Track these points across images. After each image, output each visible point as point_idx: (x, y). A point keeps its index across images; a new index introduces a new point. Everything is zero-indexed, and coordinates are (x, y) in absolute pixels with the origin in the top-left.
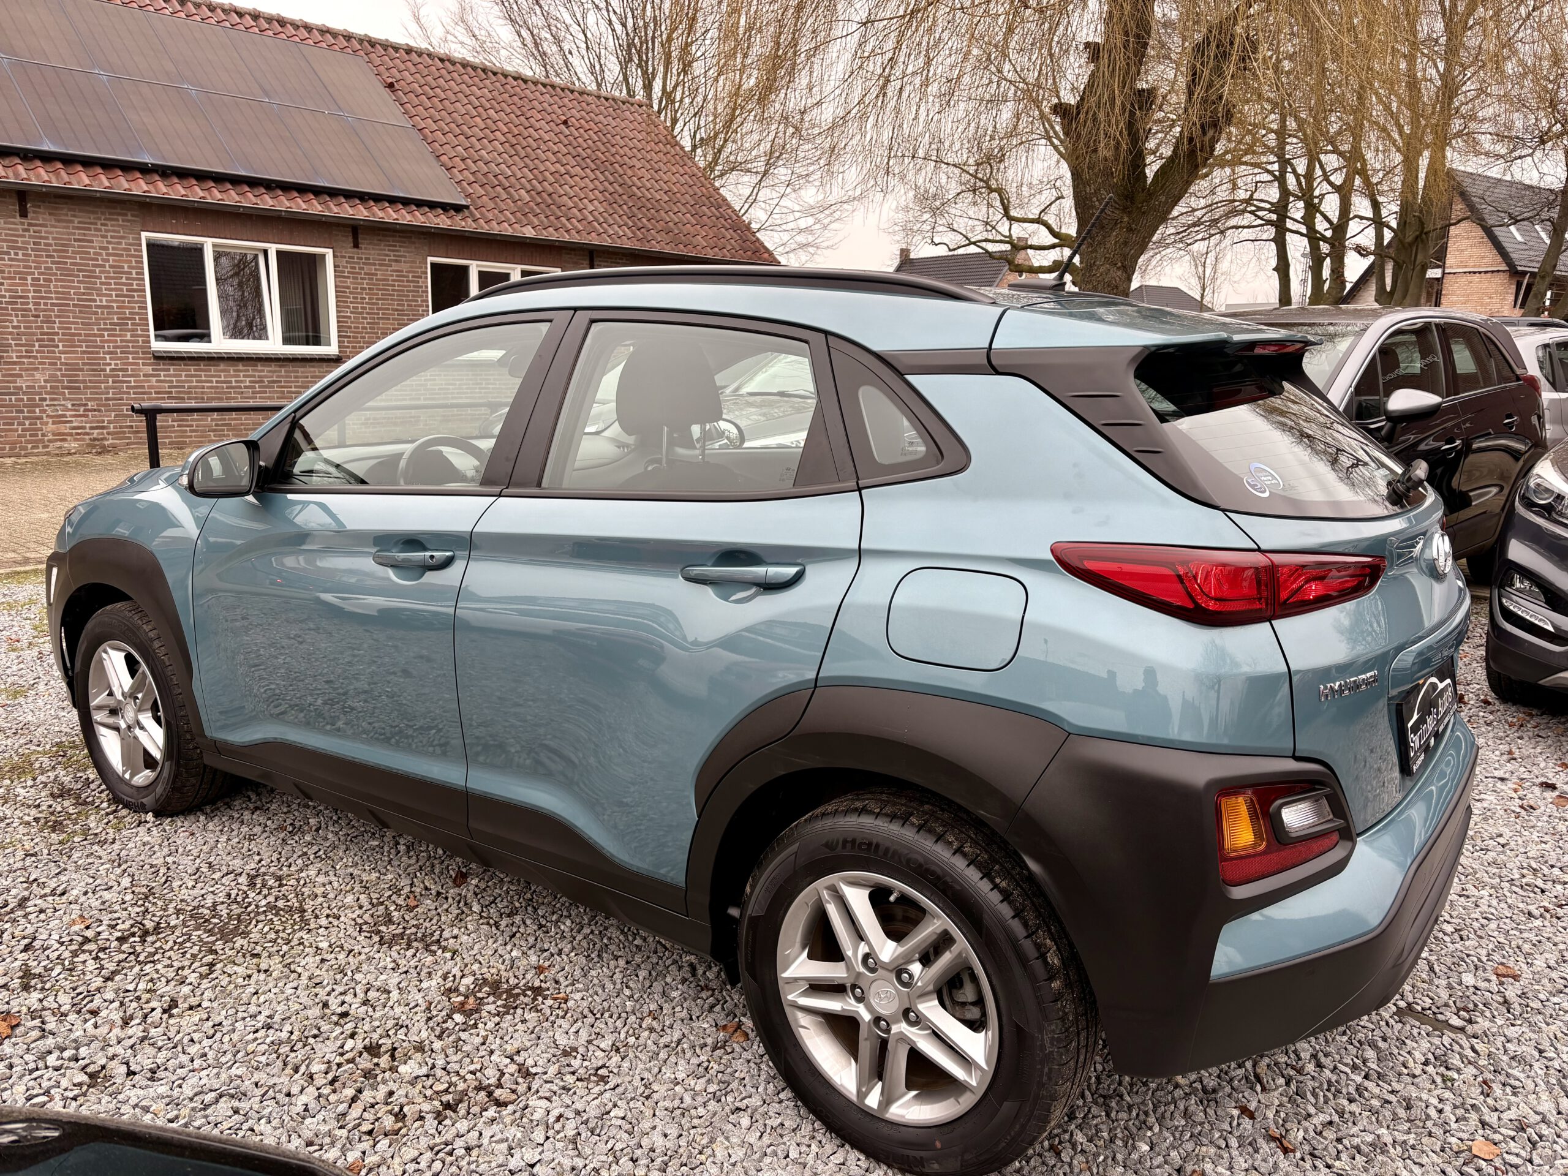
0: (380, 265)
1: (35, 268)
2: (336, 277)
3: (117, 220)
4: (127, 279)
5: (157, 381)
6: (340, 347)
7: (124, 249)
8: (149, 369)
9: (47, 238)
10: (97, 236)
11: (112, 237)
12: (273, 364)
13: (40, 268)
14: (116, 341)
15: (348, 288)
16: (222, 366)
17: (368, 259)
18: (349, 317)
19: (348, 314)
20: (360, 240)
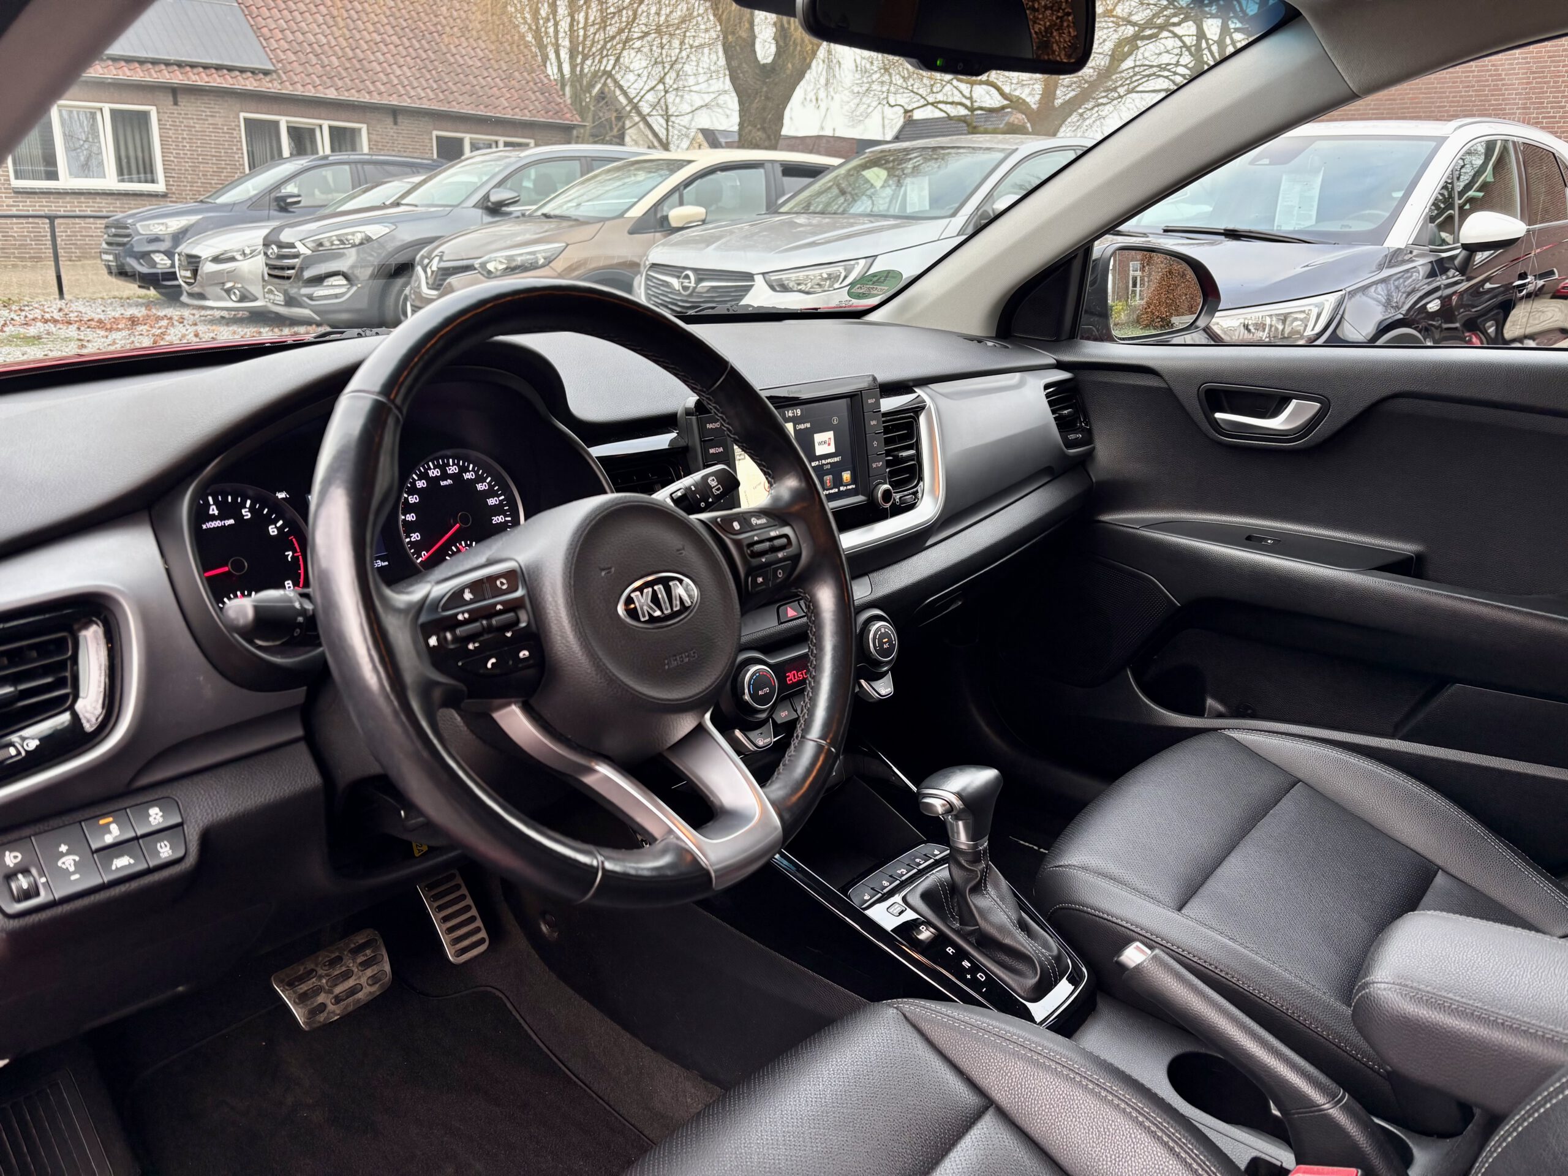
0: (198, 119)
2: (160, 129)
5: (17, 210)
6: (167, 185)
8: (10, 201)
12: (110, 198)
15: (171, 137)
16: (68, 199)
17: (188, 115)
18: (173, 161)
19: (172, 159)
20: (179, 99)
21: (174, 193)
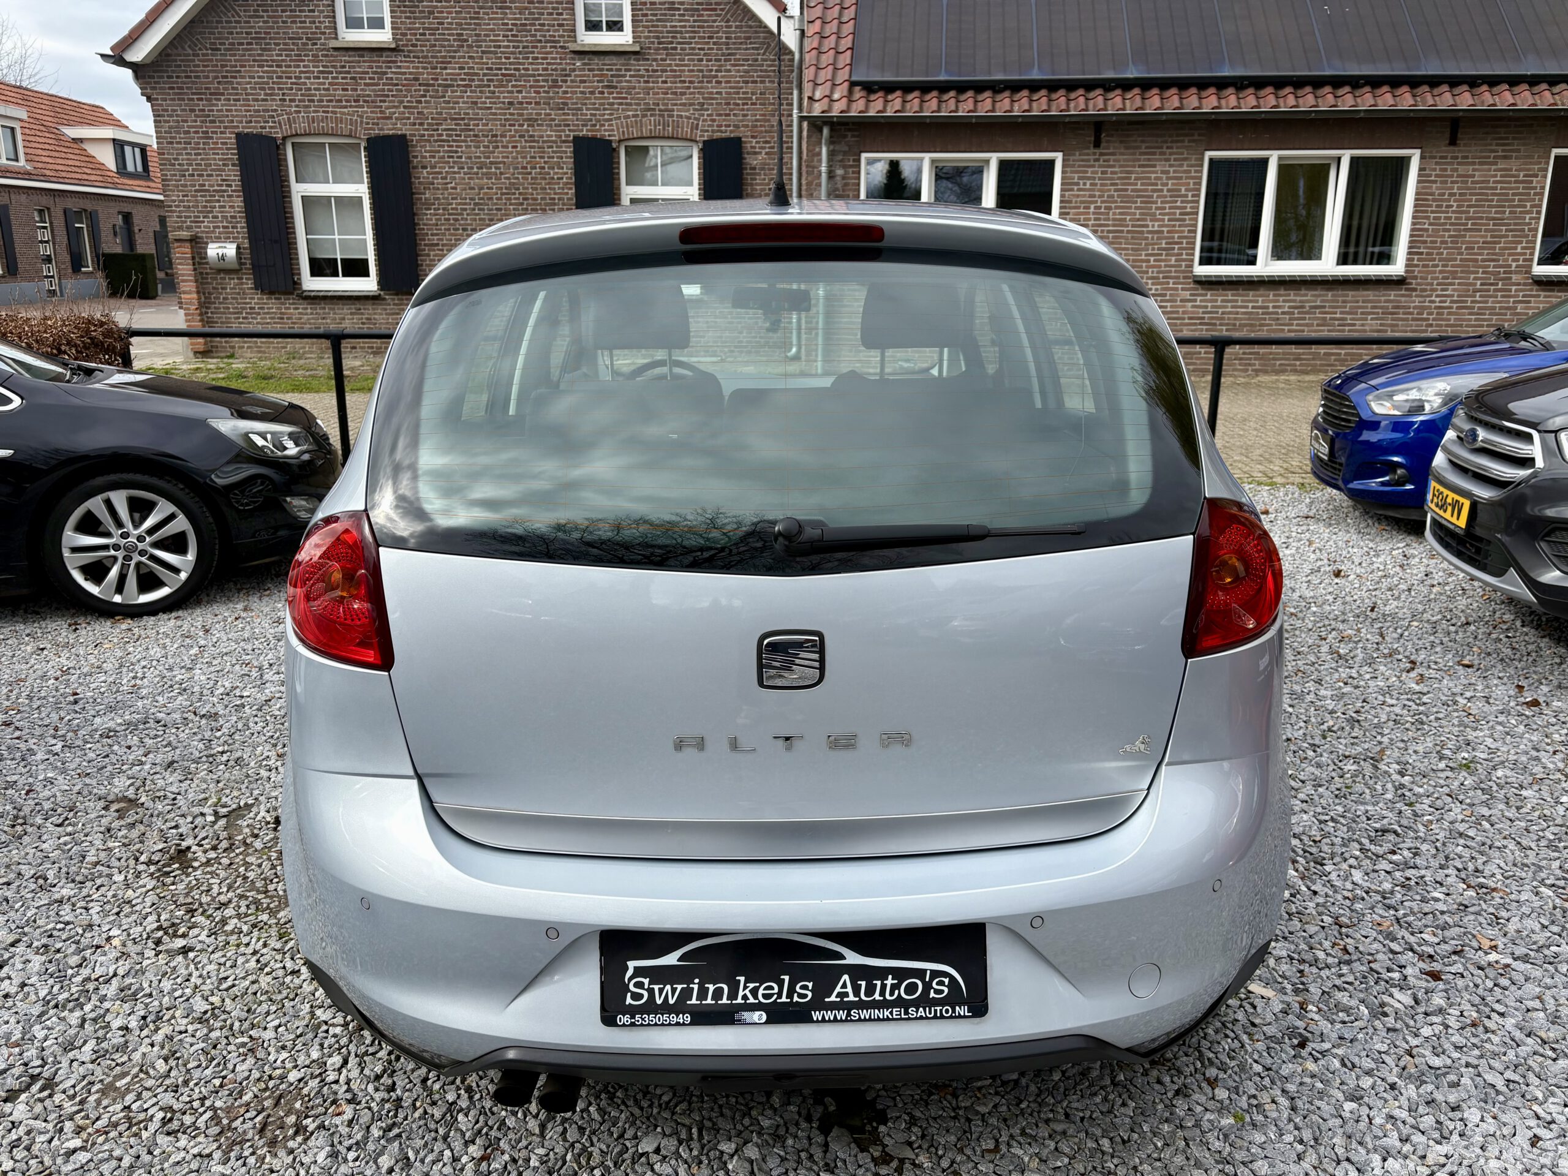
0: (1481, 164)
1: (1100, 197)
2: (1419, 182)
3: (1183, 141)
4: (1182, 202)
5: (1193, 307)
6: (1407, 266)
7: (1185, 172)
8: (1187, 294)
9: (1113, 166)
10: (1160, 160)
11: (1175, 160)
12: (1320, 287)
13: (1103, 196)
14: (1160, 266)
15: (1432, 194)
16: (1261, 292)
17: (1467, 157)
18: (1427, 230)
19: (1426, 226)
20: (1459, 135)
21: (1416, 278)
